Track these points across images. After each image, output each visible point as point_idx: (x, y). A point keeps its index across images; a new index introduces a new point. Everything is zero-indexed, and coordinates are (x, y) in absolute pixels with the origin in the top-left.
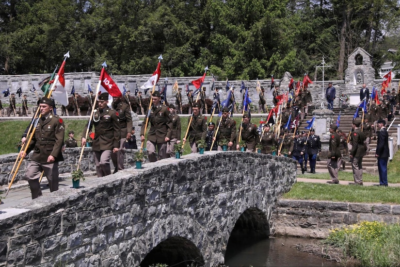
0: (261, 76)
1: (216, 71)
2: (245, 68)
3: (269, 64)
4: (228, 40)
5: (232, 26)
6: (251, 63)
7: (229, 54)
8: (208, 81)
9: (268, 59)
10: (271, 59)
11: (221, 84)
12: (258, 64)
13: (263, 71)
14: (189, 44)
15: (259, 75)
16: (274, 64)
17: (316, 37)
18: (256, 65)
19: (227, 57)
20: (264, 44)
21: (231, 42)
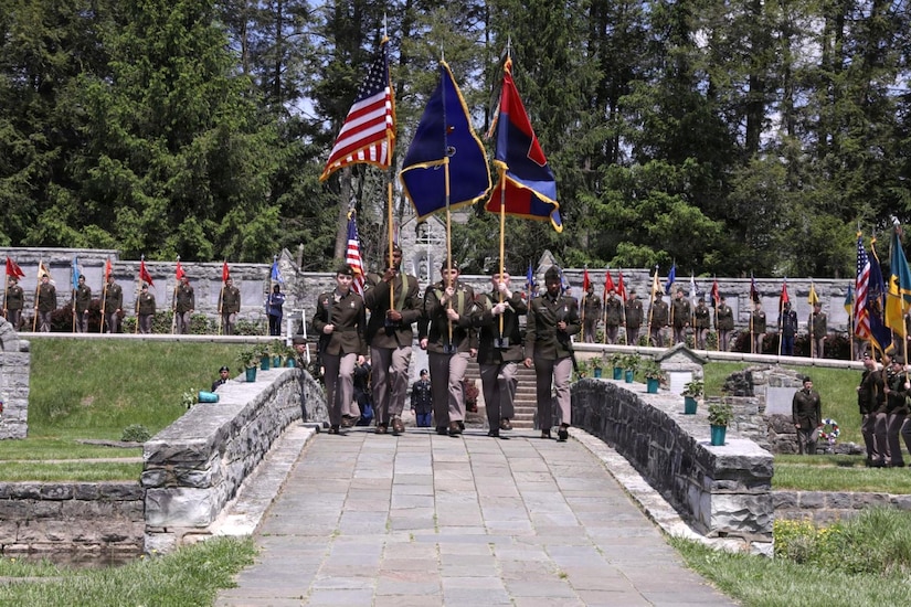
0: (203, 255)
1: (98, 240)
2: (167, 236)
3: (221, 230)
4: (129, 171)
5: (139, 141)
6: (181, 227)
7: (130, 202)
8: (99, 261)
9: (218, 220)
10: (225, 219)
11: (131, 268)
12: (198, 229)
13: (207, 245)
14: (27, 173)
15: (199, 254)
16: (232, 230)
17: (292, 181)
18: (192, 231)
19: (126, 208)
20: (211, 186)
21: (134, 177)
